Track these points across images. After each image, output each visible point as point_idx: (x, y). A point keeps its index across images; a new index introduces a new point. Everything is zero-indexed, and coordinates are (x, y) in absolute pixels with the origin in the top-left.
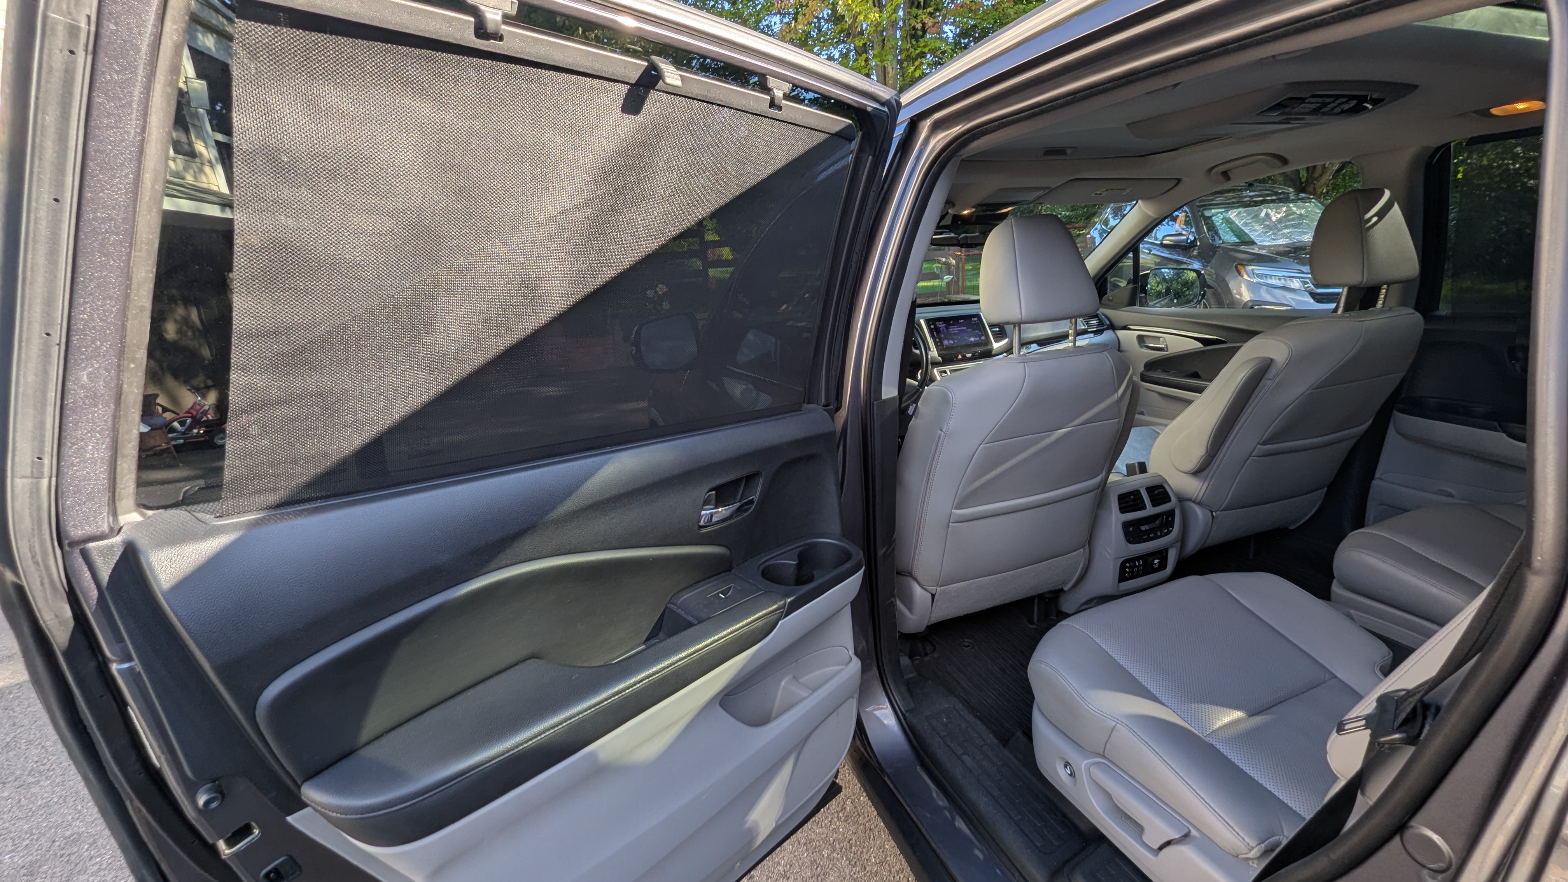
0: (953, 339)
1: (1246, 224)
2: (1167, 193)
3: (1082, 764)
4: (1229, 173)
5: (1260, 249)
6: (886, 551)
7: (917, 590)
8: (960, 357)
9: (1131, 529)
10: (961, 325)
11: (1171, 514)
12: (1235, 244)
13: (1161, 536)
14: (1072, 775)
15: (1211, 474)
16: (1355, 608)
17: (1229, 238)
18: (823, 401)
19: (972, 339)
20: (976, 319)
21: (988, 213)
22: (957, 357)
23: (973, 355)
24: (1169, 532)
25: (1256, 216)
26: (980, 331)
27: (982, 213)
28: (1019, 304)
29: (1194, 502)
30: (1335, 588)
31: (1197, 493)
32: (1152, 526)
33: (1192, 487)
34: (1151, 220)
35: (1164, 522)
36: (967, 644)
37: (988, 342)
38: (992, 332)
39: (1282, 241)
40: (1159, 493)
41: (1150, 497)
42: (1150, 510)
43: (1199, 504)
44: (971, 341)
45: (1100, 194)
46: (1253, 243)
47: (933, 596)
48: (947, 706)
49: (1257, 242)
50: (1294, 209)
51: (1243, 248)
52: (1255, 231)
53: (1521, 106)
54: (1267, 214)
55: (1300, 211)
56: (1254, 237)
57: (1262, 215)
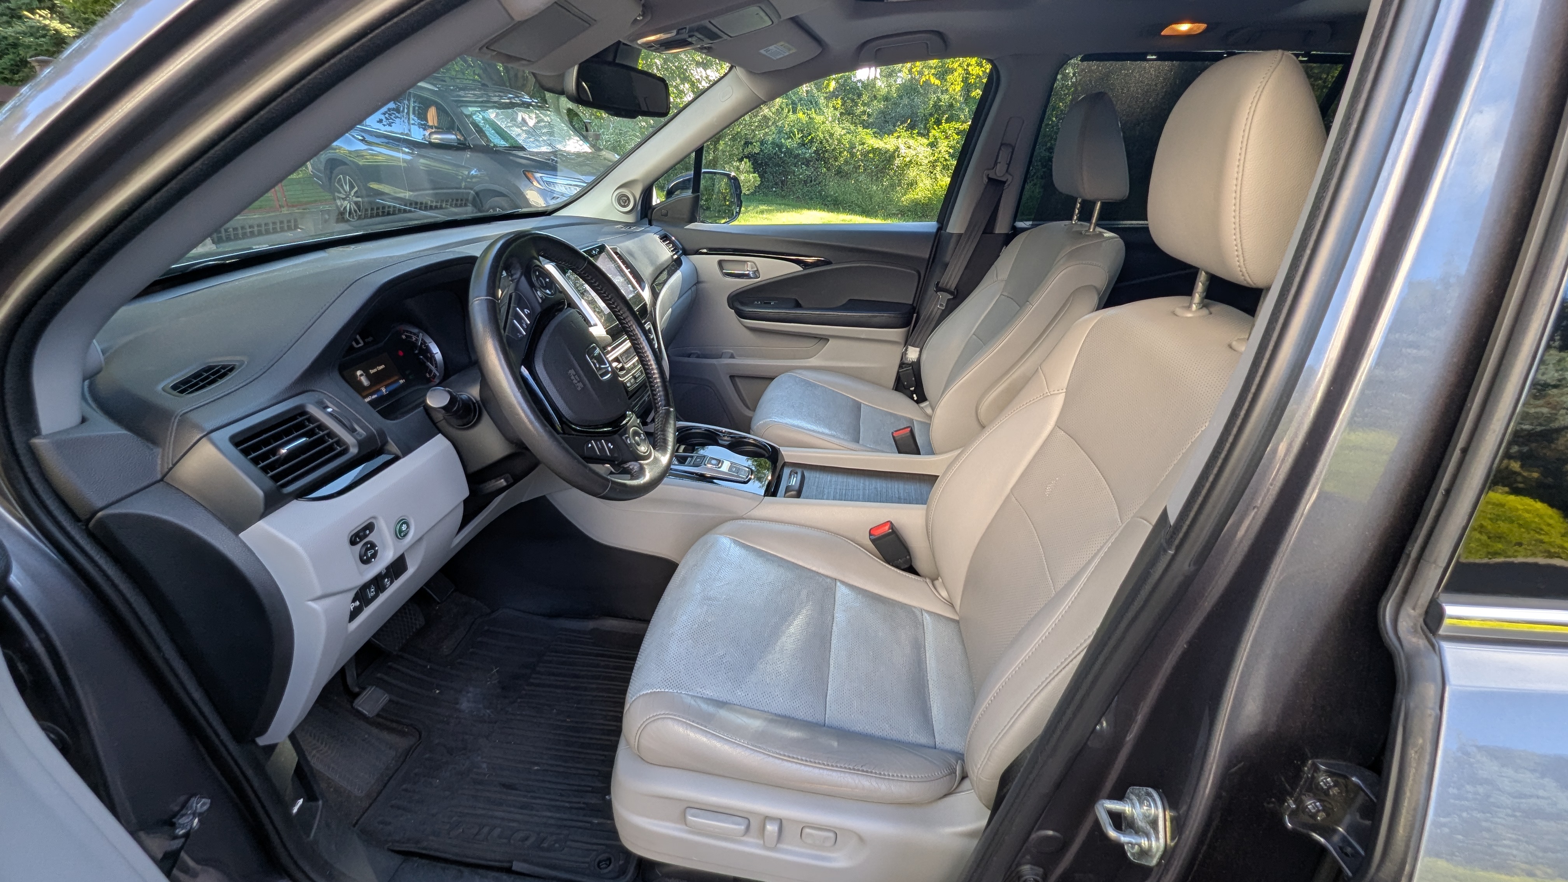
12: (506, 147)
17: (497, 140)
25: (514, 120)
39: (547, 149)
46: (522, 149)
49: (525, 147)
50: (542, 116)
51: (515, 152)
52: (518, 134)
53: (1184, 27)
54: (523, 119)
55: (546, 119)
56: (521, 140)
57: (520, 119)
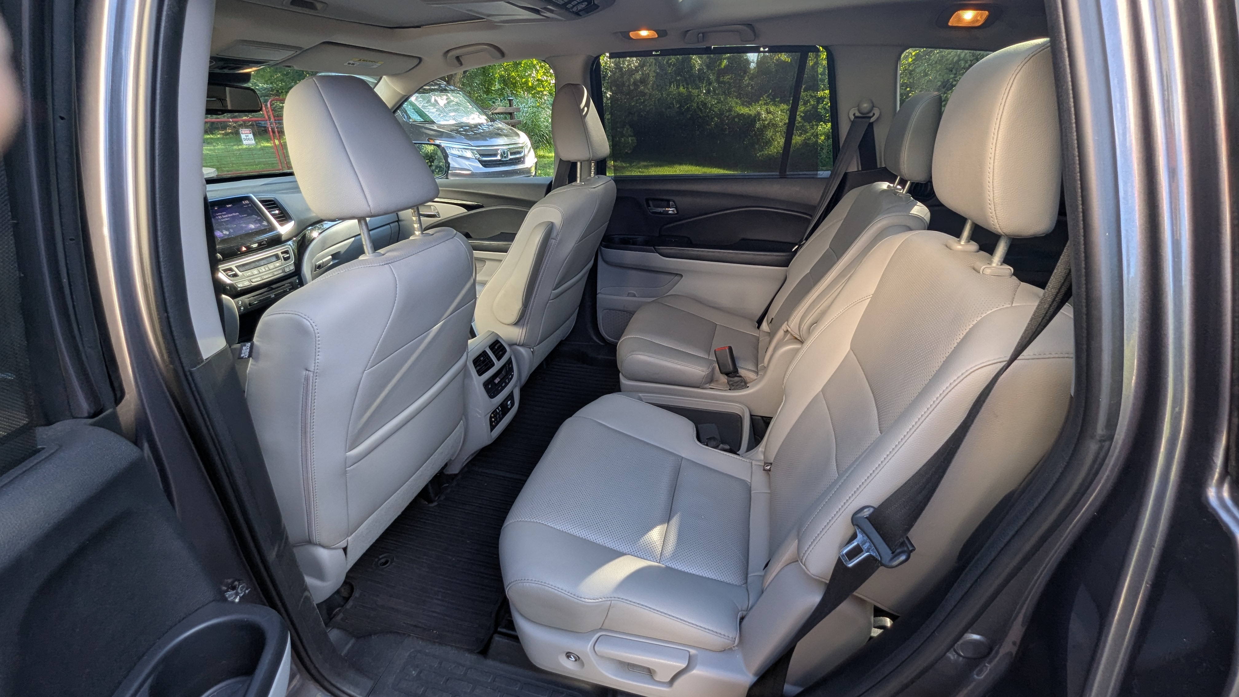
0: (227, 229)
1: (423, 106)
2: (410, 72)
3: (584, 648)
4: (460, 58)
5: (438, 127)
6: (279, 550)
7: (323, 554)
8: (244, 249)
9: (490, 386)
10: (229, 211)
11: (510, 361)
12: (421, 122)
13: (509, 382)
14: (577, 659)
15: (526, 321)
16: (641, 392)
17: (415, 117)
18: (85, 405)
19: (252, 226)
20: (247, 202)
21: (226, 71)
22: (239, 249)
23: (260, 244)
24: (512, 376)
25: (429, 101)
26: (258, 215)
27: (218, 71)
28: (362, 194)
29: (519, 345)
30: (623, 381)
31: (519, 338)
32: (501, 376)
33: (515, 334)
34: (401, 96)
35: (507, 371)
36: (383, 560)
37: (272, 228)
38: (273, 215)
39: (452, 122)
40: (497, 347)
41: (494, 353)
42: (498, 365)
43: (522, 345)
44: (252, 229)
45: (353, 64)
46: (433, 122)
47: (345, 550)
48: (408, 654)
49: (435, 121)
50: (452, 98)
51: (427, 126)
52: (432, 113)
53: (644, 33)
54: (435, 100)
55: (456, 100)
56: (432, 117)
57: (433, 100)
